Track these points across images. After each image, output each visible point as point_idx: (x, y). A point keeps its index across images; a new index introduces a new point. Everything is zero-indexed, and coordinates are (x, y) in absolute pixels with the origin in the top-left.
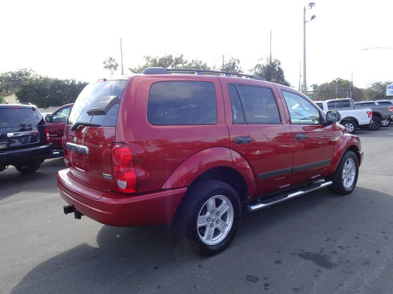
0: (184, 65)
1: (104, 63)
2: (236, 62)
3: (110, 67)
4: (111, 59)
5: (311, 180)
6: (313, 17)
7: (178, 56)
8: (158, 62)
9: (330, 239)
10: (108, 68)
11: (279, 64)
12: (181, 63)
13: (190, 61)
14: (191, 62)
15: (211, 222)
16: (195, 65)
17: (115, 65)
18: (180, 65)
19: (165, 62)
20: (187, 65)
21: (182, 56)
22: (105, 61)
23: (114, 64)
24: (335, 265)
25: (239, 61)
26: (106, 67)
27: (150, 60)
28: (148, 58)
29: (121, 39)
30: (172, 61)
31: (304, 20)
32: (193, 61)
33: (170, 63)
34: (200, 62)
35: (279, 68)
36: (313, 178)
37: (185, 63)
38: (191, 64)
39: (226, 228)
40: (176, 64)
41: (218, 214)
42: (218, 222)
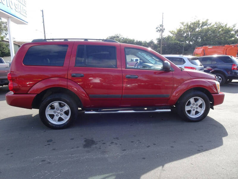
4: (161, 26)
7: (204, 21)
10: (159, 32)
13: (213, 24)
15: (57, 114)
16: (216, 26)
17: (163, 29)
20: (210, 26)
22: (157, 27)
27: (184, 24)
39: (66, 119)
40: (202, 26)
41: (61, 111)
42: (61, 115)
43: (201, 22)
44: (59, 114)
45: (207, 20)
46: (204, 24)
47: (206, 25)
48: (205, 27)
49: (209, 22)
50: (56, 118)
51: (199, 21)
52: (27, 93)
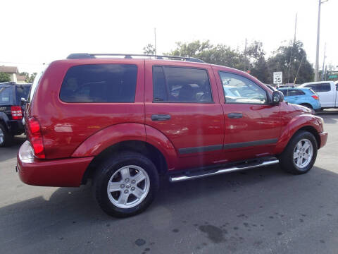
0: (210, 49)
3: (148, 52)
4: (149, 46)
5: (256, 157)
7: (205, 41)
8: (187, 46)
9: (243, 215)
11: (302, 45)
13: (215, 46)
15: (125, 189)
16: (220, 48)
17: (152, 50)
19: (193, 47)
20: (212, 48)
22: (145, 48)
24: (225, 240)
26: (145, 52)
28: (179, 44)
30: (199, 45)
32: (218, 45)
33: (198, 48)
34: (225, 46)
35: (302, 50)
36: (258, 155)
38: (216, 48)
39: (143, 195)
40: (203, 48)
41: (133, 182)
42: (133, 189)
43: (201, 43)
44: (129, 190)
45: (208, 41)
46: (205, 46)
47: (207, 47)
48: (206, 49)
49: (210, 44)
50: (125, 196)
51: (199, 42)
52: (70, 158)
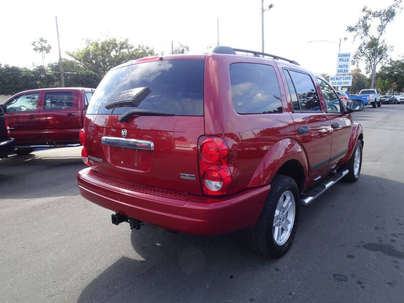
0: (130, 50)
1: (33, 44)
2: (185, 49)
3: (41, 49)
4: (42, 40)
6: (271, 6)
7: (123, 40)
8: (100, 45)
10: (38, 51)
12: (127, 47)
14: (137, 48)
16: (142, 50)
17: (47, 47)
18: (125, 51)
19: (109, 47)
20: (133, 50)
21: (127, 40)
22: (35, 42)
23: (46, 45)
25: (188, 48)
26: (36, 50)
27: (91, 43)
28: (87, 41)
29: (56, 18)
30: (116, 45)
31: (262, 9)
32: (139, 47)
33: (114, 48)
34: (148, 48)
37: (131, 48)
38: (137, 50)
40: (121, 48)
41: (284, 211)
42: (284, 220)
44: (281, 222)
46: (123, 46)
49: (130, 44)
51: (115, 40)
52: (247, 189)
